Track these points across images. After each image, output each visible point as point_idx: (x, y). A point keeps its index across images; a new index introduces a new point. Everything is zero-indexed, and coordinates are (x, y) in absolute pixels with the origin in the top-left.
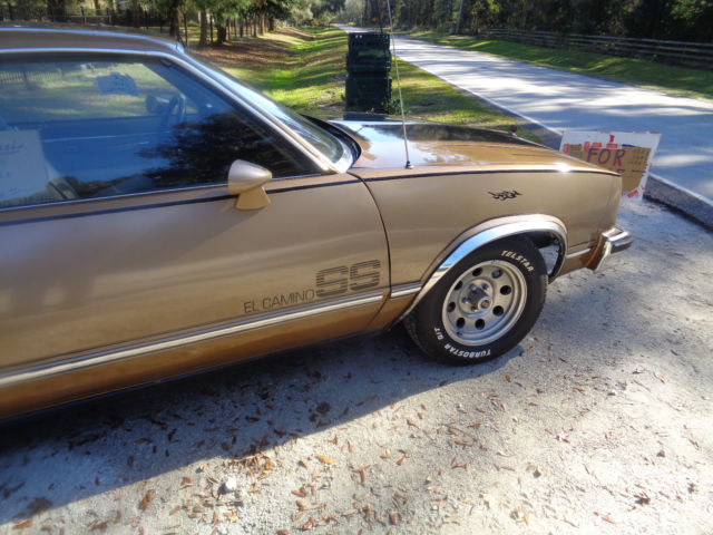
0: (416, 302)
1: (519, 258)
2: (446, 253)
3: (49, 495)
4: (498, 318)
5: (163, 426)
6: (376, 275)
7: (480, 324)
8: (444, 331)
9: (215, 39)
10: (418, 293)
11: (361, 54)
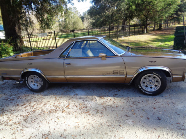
0: (133, 79)
1: (157, 74)
2: (137, 71)
3: (78, 94)
4: (155, 87)
5: (94, 91)
6: (124, 73)
7: (151, 88)
8: (141, 86)
9: (158, 28)
10: (133, 77)
11: (179, 32)
